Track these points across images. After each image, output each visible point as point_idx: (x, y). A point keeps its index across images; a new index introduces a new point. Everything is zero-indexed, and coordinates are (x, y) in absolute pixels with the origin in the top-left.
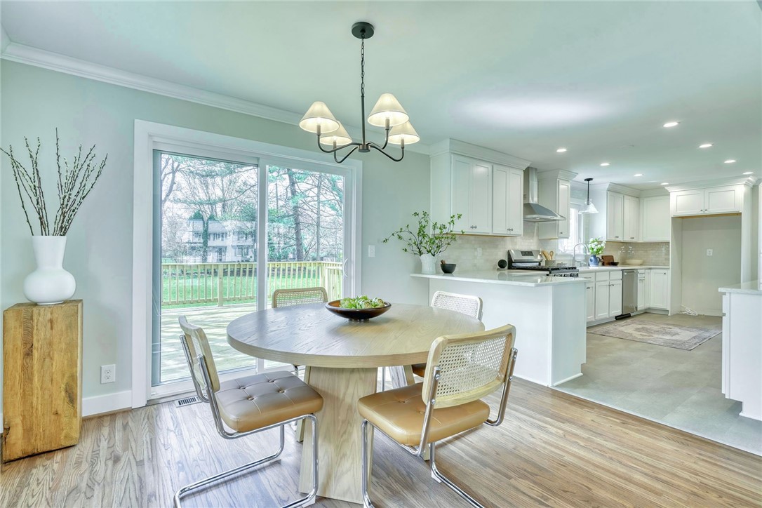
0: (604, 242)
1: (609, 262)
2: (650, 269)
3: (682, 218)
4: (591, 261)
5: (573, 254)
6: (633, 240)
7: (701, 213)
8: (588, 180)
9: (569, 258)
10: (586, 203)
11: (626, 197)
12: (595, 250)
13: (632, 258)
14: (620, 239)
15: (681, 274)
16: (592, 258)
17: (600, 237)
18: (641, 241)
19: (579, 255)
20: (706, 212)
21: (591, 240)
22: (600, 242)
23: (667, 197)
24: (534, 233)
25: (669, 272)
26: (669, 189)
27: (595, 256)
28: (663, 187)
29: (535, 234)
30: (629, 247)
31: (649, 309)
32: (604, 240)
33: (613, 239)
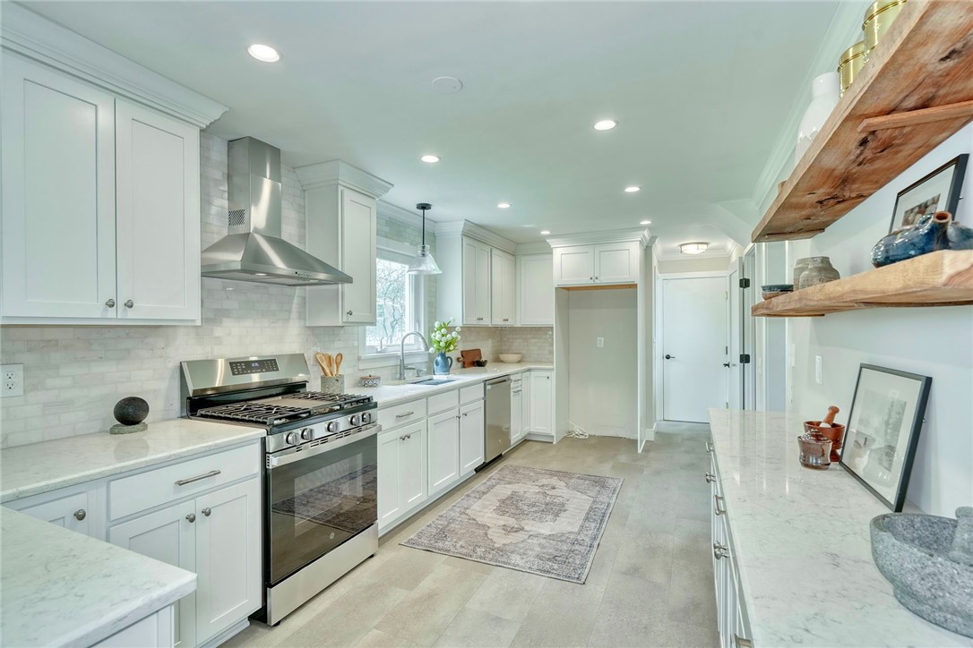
0: (458, 329)
1: (473, 361)
2: (529, 370)
3: (568, 289)
4: (437, 364)
5: (400, 353)
6: (507, 323)
7: (591, 283)
8: (424, 207)
9: (392, 363)
10: (420, 252)
11: (494, 251)
12: (442, 344)
13: (507, 352)
14: (486, 322)
15: (567, 377)
16: (439, 359)
17: (451, 318)
18: (518, 325)
19: (412, 355)
20: (597, 281)
21: (437, 324)
22: (450, 329)
23: (547, 256)
24: (290, 311)
25: (553, 375)
26: (553, 243)
27: (443, 355)
28: (543, 240)
29: (294, 315)
30: (501, 334)
31: (529, 434)
32: (459, 323)
33: (473, 322)
